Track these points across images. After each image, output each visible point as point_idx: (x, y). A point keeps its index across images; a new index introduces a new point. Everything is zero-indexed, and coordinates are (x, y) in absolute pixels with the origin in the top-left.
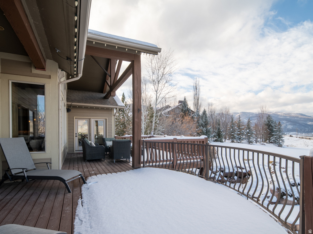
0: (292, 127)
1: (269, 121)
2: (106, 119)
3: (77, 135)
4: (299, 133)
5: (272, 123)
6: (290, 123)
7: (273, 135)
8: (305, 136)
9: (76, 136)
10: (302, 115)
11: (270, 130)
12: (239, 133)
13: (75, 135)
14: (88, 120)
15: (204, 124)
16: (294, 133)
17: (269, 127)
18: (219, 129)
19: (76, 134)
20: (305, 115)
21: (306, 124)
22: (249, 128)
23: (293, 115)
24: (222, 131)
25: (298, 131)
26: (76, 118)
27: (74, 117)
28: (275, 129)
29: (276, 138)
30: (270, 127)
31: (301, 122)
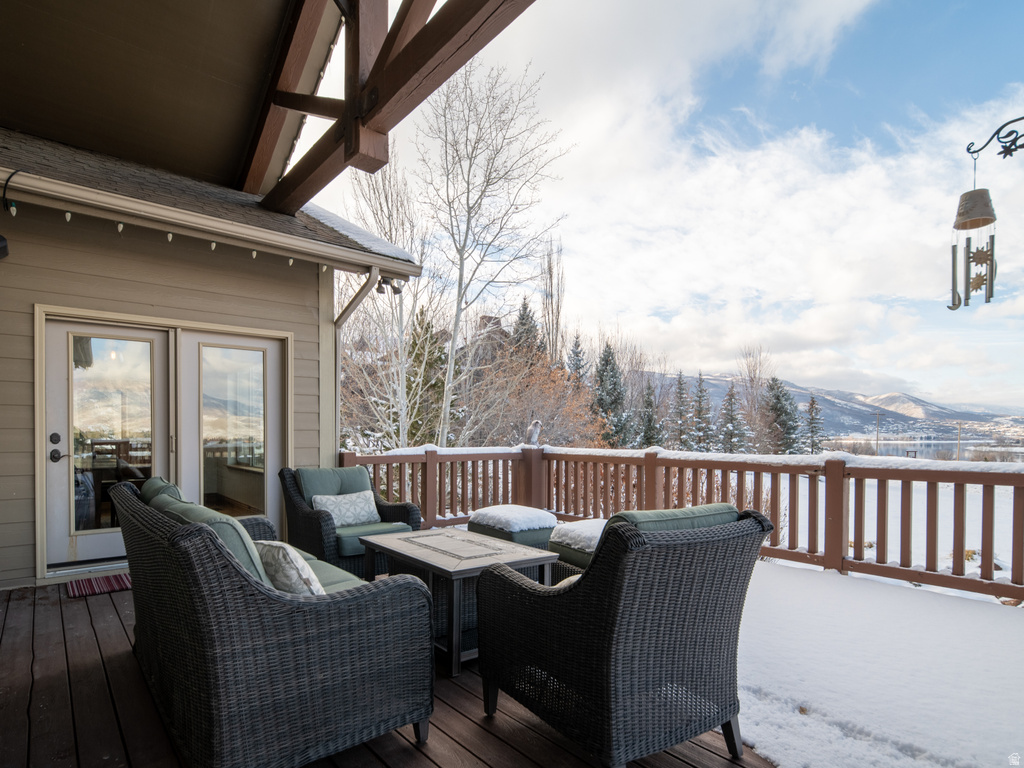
1: (778, 398)
2: (283, 342)
3: (61, 447)
9: (55, 457)
11: (782, 426)
12: (701, 434)
13: (43, 447)
14: (157, 337)
15: (608, 399)
17: (779, 415)
18: (650, 421)
19: (55, 438)
22: (732, 419)
24: (658, 426)
26: (51, 319)
27: (40, 311)
30: (783, 417)
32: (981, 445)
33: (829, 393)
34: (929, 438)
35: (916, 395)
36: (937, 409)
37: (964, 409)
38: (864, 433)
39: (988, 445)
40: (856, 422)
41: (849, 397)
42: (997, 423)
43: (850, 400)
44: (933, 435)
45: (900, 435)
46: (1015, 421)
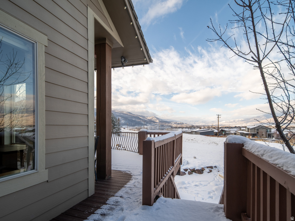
0: (124, 122)
4: (128, 127)
5: (114, 118)
6: (123, 119)
7: (115, 128)
8: (132, 129)
10: (130, 113)
11: (113, 124)
16: (126, 126)
20: (131, 114)
21: (132, 120)
23: (125, 113)
25: (128, 125)
28: (116, 123)
29: (117, 130)
30: (113, 122)
31: (129, 118)
32: (168, 128)
33: (140, 116)
34: (159, 127)
35: (157, 117)
36: (161, 120)
37: (166, 120)
38: (147, 126)
39: (170, 128)
40: (145, 123)
41: (144, 117)
42: (171, 124)
43: (144, 118)
44: (160, 126)
45: (154, 126)
46: (174, 123)
